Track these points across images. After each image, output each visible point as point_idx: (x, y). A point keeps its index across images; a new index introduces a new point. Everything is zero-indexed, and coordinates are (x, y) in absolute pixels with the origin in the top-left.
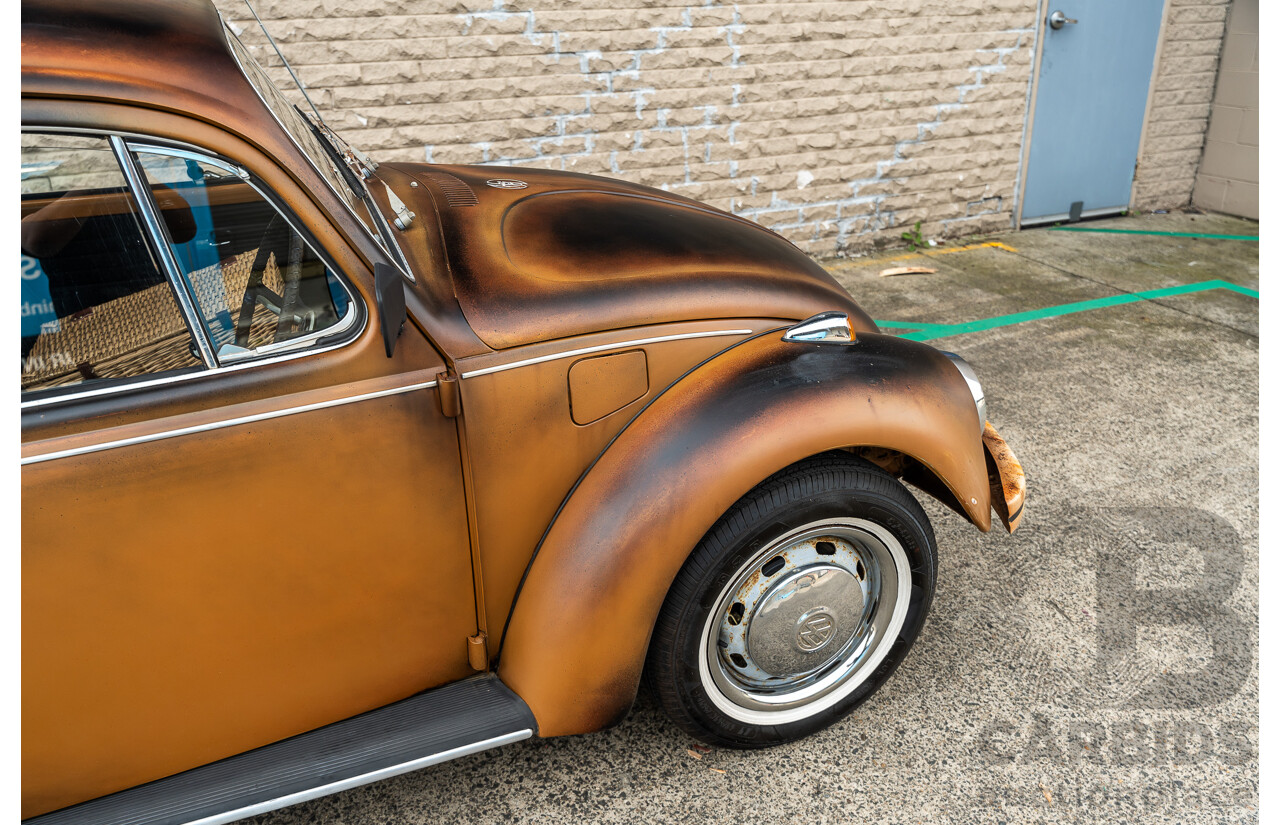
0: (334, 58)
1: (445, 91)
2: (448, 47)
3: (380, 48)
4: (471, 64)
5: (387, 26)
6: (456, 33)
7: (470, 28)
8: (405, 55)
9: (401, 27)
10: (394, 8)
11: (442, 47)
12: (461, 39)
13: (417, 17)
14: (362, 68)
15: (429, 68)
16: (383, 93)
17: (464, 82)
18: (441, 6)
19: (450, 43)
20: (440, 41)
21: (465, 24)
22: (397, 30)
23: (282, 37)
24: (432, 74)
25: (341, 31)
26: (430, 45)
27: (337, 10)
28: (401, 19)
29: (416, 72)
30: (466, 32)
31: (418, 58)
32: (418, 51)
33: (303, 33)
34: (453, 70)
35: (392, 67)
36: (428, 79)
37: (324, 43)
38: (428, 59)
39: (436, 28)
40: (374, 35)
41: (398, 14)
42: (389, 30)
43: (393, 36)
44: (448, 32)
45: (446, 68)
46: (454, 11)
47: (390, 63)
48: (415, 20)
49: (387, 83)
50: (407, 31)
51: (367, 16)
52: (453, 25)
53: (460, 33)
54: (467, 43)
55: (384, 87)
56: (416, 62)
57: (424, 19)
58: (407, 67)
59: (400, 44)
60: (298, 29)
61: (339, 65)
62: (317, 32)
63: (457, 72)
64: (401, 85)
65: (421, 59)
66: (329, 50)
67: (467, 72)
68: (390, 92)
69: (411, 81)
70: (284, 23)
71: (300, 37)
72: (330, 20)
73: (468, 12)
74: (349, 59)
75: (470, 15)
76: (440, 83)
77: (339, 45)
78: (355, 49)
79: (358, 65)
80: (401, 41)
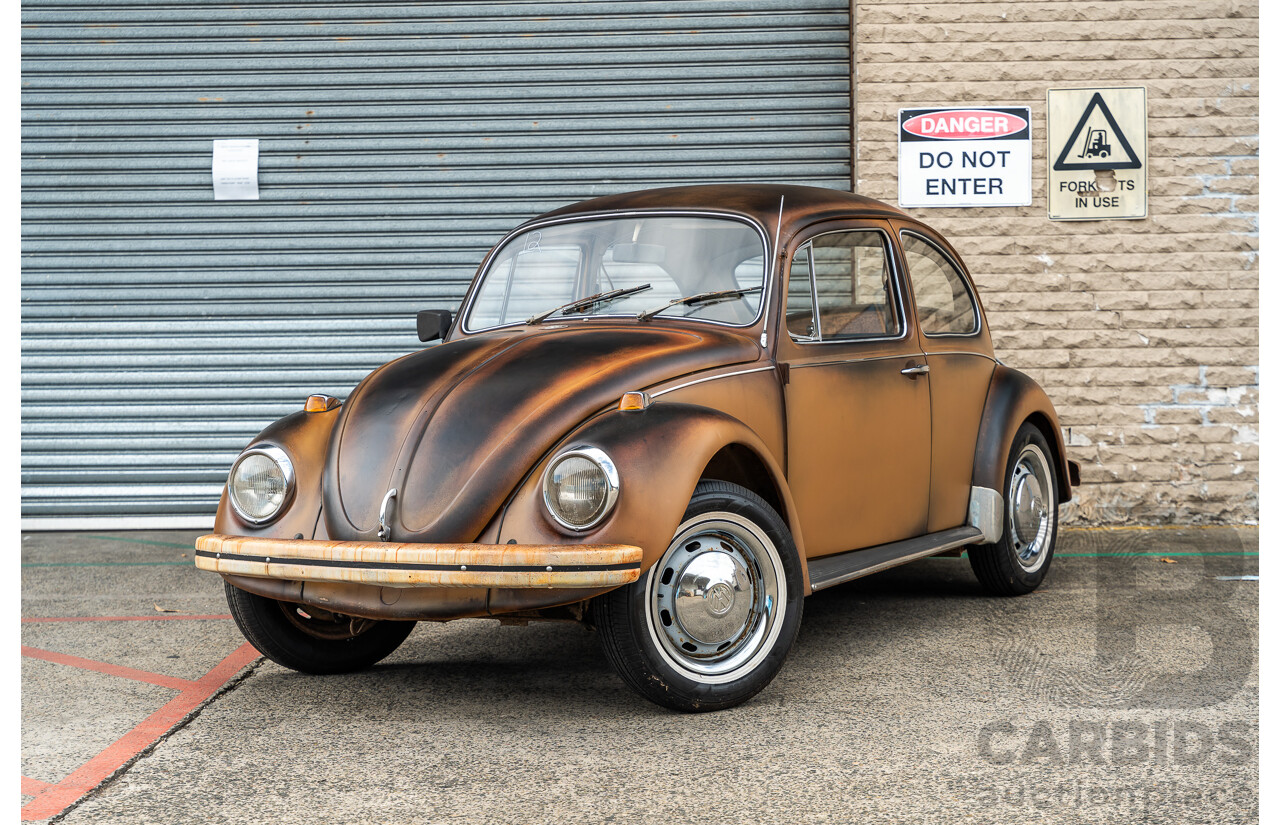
0: (1126, 286)
1: (1224, 317)
2: (1230, 280)
3: (1167, 280)
4: (1250, 295)
5: (1176, 261)
6: (1238, 267)
7: (1252, 264)
8: (1189, 285)
9: (1188, 261)
10: (1185, 246)
11: (1224, 279)
12: (1243, 273)
13: (1204, 254)
14: (1149, 296)
15: (1210, 297)
16: (1166, 317)
17: (1243, 310)
18: (1227, 244)
19: (1232, 275)
20: (1223, 274)
21: (1248, 260)
22: (1184, 264)
23: (1085, 268)
24: (1213, 303)
25: (1135, 263)
26: (1214, 277)
27: (1134, 248)
28: (1189, 255)
29: (1198, 300)
30: (1248, 267)
31: (1202, 288)
32: (1201, 282)
33: (1103, 265)
34: (1232, 300)
35: (1177, 296)
36: (1209, 307)
37: (1120, 273)
38: (1211, 289)
39: (1220, 263)
40: (1164, 268)
41: (1187, 251)
42: (1177, 264)
43: (1180, 269)
44: (1232, 267)
45: (1226, 297)
46: (1239, 249)
47: (1176, 292)
48: (1201, 257)
49: (1171, 309)
50: (1194, 265)
51: (1160, 252)
52: (1236, 261)
53: (1243, 268)
54: (1248, 277)
55: (1168, 312)
56: (1199, 292)
57: (1211, 256)
58: (1190, 296)
59: (1186, 276)
60: (1100, 261)
61: (1129, 292)
62: (1115, 264)
63: (1236, 302)
64: (1182, 311)
65: (1203, 289)
66: (1123, 280)
67: (1245, 301)
68: (1173, 317)
69: (1193, 307)
70: (1089, 257)
71: (1100, 268)
72: (1127, 255)
73: (1253, 250)
74: (1139, 287)
75: (1254, 253)
76: (1219, 311)
77: (1132, 276)
78: (1146, 279)
79: (1146, 293)
80: (1188, 273)
